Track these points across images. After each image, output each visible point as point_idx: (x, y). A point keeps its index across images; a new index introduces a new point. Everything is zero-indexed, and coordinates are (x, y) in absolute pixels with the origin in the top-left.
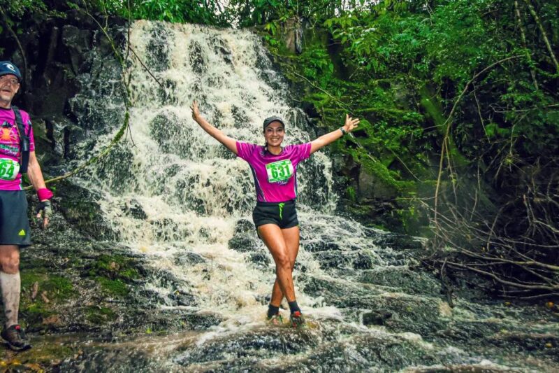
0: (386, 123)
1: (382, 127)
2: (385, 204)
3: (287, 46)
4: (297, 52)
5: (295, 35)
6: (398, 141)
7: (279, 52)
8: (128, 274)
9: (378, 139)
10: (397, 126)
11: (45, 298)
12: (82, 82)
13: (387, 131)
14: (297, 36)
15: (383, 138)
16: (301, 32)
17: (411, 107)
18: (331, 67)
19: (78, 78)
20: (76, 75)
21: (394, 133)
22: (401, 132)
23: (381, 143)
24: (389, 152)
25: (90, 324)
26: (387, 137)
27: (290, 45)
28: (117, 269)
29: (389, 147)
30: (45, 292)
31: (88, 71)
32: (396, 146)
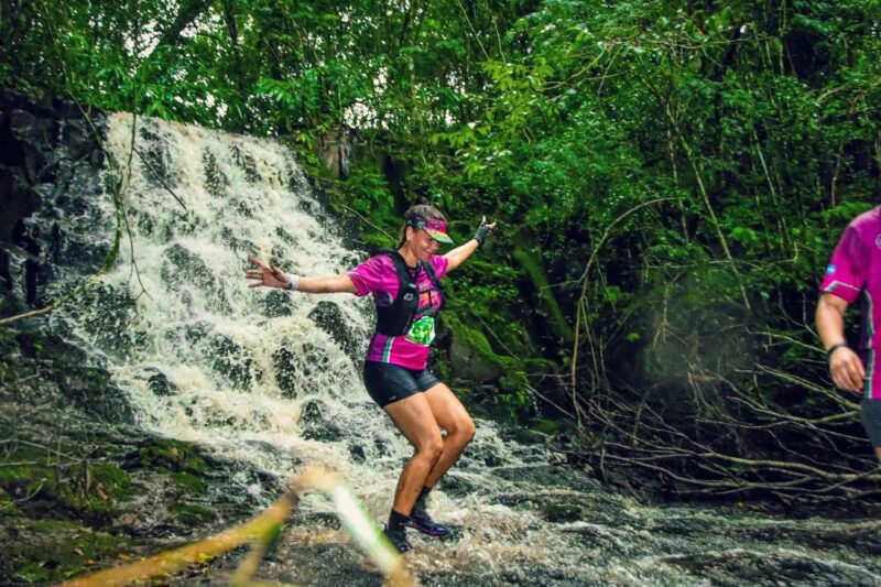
0: (470, 280)
1: (465, 284)
2: (486, 386)
3: (329, 166)
4: (342, 176)
5: (340, 153)
6: (486, 304)
7: (320, 174)
8: (194, 465)
9: (462, 301)
10: (483, 285)
11: (101, 493)
12: (42, 195)
13: (472, 291)
14: (343, 153)
15: (469, 300)
16: (349, 148)
17: (501, 260)
18: (391, 199)
19: (36, 188)
20: (32, 185)
21: (480, 293)
22: (491, 293)
23: (466, 306)
24: (475, 319)
25: (183, 526)
26: (470, 299)
27: (332, 165)
28: (181, 458)
29: (476, 313)
30: (100, 485)
31: (52, 179)
32: (485, 311)
